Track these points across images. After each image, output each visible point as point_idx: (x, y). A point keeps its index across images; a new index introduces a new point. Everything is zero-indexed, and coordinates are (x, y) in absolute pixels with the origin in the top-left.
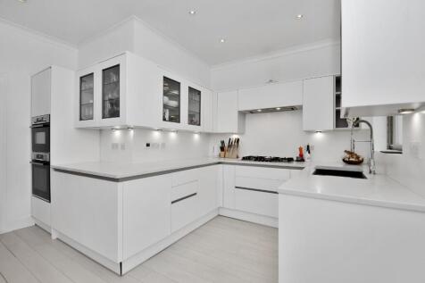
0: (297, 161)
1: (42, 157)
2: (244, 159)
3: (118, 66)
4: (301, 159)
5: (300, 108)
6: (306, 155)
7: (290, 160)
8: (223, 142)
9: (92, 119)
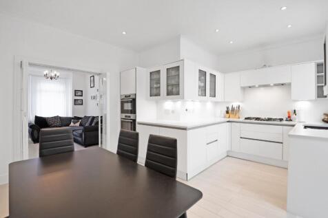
0: (287, 120)
1: (129, 117)
2: (246, 119)
3: (178, 67)
4: (289, 119)
5: (290, 84)
6: (293, 116)
7: (281, 120)
8: (228, 108)
9: (159, 95)
